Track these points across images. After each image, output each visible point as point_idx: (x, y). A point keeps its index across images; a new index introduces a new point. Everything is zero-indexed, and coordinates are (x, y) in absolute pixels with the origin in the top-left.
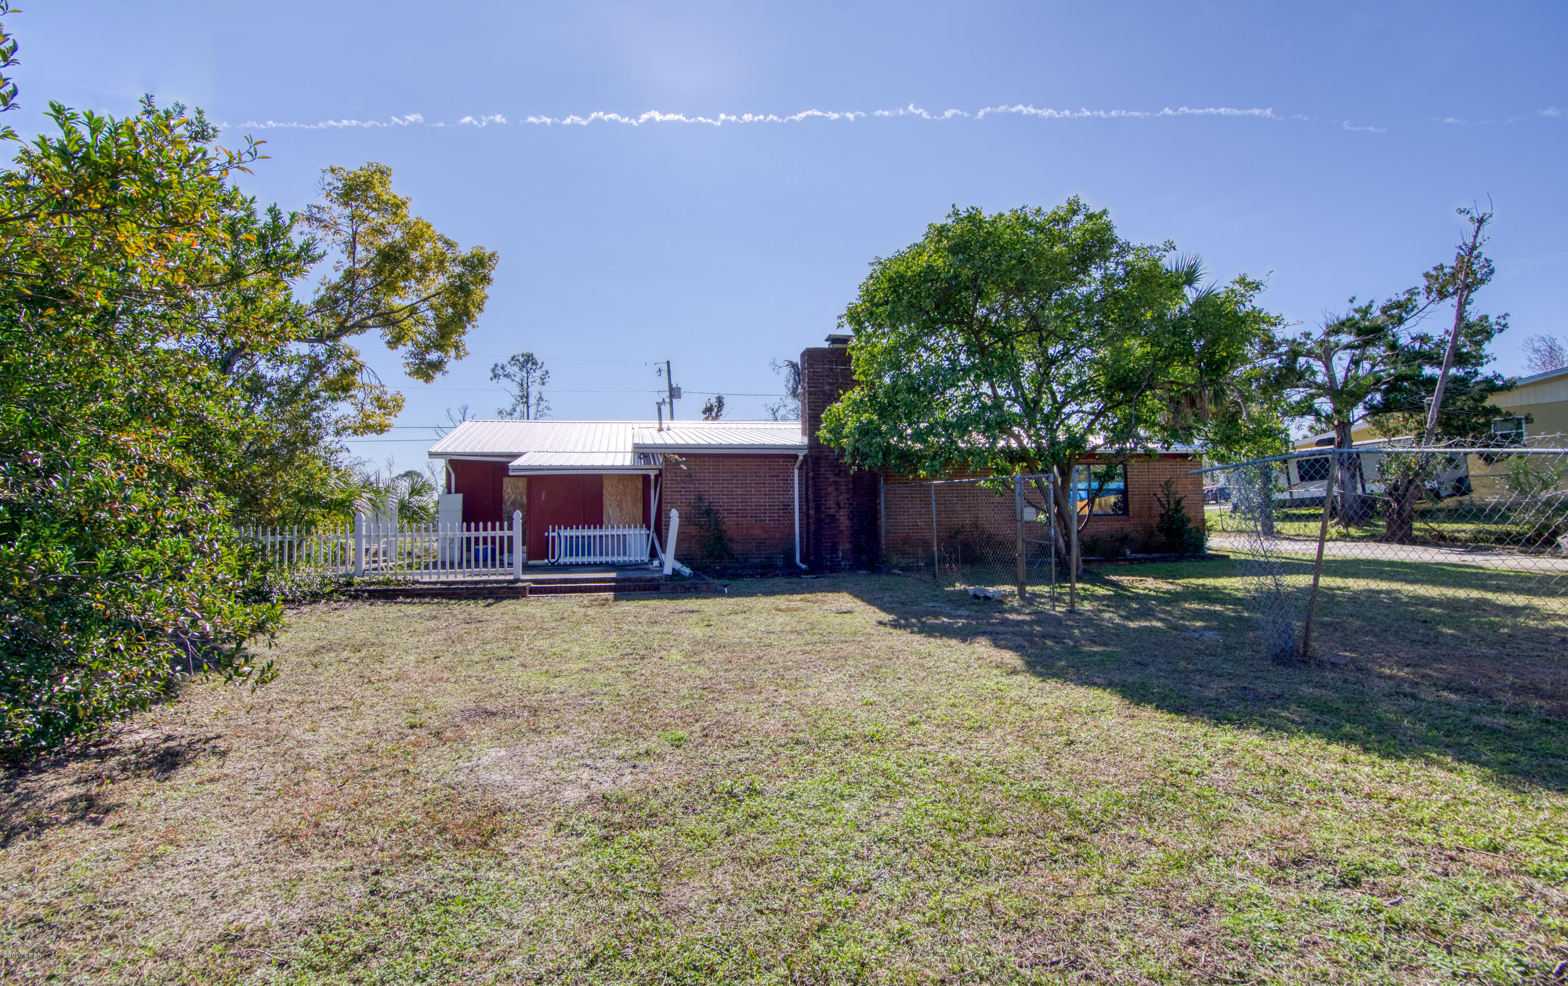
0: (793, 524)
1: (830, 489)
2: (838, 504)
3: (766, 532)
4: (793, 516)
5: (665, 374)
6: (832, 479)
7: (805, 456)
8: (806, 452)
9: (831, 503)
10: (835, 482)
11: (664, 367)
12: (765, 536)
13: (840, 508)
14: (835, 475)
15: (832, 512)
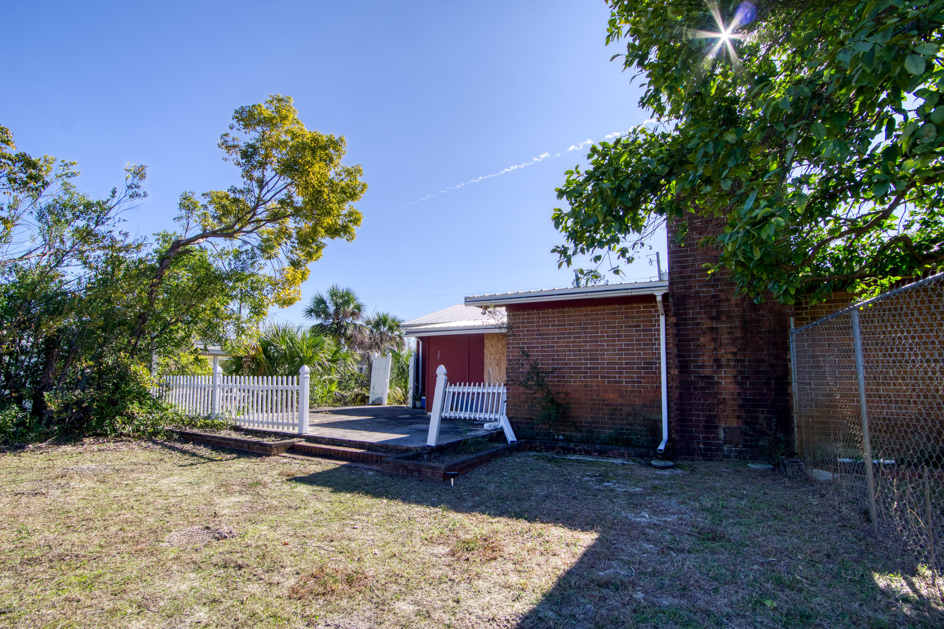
0: (659, 387)
1: (702, 340)
2: (717, 361)
3: (621, 396)
4: (659, 377)
5: (655, 263)
6: (707, 324)
7: (665, 296)
8: (665, 290)
9: (706, 359)
10: (711, 329)
11: (654, 258)
12: (620, 401)
13: (720, 366)
14: (712, 318)
15: (707, 371)
